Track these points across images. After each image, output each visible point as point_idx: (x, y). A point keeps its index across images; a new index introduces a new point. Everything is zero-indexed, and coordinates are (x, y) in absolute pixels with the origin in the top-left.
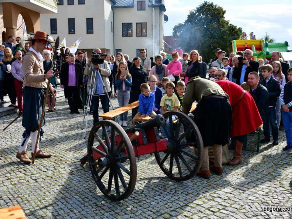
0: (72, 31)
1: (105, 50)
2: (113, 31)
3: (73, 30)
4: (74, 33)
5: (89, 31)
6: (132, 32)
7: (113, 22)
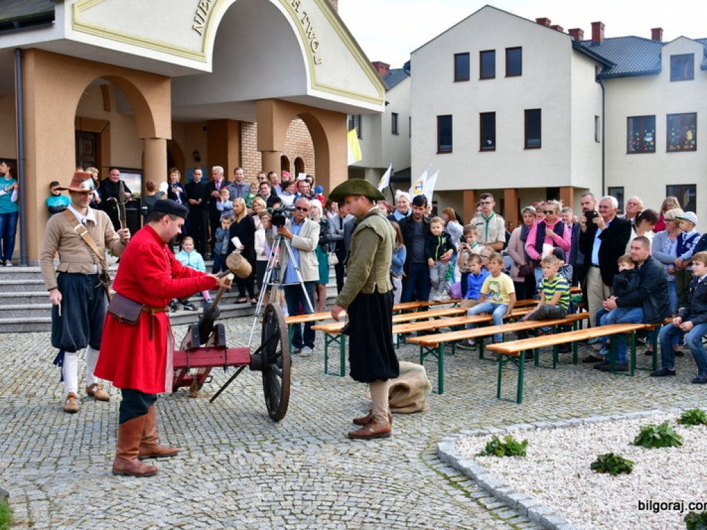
0: (488, 145)
1: (572, 191)
2: (601, 140)
3: (490, 142)
4: (492, 148)
5: (531, 141)
6: (654, 140)
7: (600, 115)
